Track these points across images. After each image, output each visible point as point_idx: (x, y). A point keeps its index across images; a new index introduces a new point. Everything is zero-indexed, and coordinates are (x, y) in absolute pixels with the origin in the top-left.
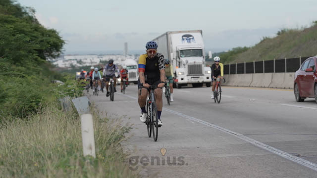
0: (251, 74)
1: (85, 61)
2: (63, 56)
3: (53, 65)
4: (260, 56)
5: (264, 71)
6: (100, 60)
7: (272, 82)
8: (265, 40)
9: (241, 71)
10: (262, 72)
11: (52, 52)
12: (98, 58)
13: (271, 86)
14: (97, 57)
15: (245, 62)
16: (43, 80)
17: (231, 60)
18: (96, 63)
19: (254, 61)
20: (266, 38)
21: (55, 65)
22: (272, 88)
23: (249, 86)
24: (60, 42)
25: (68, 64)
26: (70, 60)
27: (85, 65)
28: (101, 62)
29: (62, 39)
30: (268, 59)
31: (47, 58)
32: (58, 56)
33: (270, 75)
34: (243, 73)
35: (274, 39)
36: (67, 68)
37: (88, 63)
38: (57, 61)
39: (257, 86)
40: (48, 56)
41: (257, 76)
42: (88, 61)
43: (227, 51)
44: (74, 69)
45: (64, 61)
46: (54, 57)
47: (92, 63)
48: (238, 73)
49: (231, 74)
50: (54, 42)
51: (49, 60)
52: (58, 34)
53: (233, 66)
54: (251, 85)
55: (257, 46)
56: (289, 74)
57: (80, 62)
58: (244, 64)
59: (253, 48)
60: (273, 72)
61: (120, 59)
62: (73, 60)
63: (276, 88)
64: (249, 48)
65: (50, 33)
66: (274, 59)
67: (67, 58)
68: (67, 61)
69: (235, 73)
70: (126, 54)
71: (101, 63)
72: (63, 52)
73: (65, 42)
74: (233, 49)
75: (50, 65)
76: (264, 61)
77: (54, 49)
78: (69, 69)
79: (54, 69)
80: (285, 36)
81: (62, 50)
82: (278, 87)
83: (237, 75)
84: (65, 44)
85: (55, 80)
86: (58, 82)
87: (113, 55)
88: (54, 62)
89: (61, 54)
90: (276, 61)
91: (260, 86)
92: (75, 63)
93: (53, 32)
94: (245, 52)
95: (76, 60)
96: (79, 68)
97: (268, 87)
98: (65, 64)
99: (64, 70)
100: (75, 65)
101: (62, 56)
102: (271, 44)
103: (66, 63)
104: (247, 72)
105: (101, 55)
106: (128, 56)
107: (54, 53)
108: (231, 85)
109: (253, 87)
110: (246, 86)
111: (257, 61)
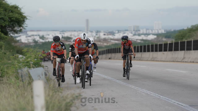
1: (47, 37)
2: (26, 32)
6: (62, 36)
11: (14, 27)
12: (60, 34)
21: (18, 41)
24: (22, 17)
25: (30, 40)
26: (33, 35)
27: (47, 41)
29: (24, 15)
31: (9, 33)
32: (21, 31)
36: (30, 43)
37: (50, 38)
38: (19, 36)
40: (11, 31)
42: (51, 36)
44: (37, 44)
45: (27, 37)
46: (16, 32)
50: (16, 18)
51: (12, 35)
52: (20, 10)
53: (189, 43)
57: (42, 37)
62: (36, 35)
65: (13, 9)
67: (30, 33)
68: (29, 36)
69: (191, 50)
70: (88, 31)
71: (63, 39)
72: (25, 28)
73: (27, 17)
75: (13, 40)
77: (17, 24)
78: (32, 44)
81: (24, 25)
84: (27, 20)
87: (75, 31)
88: (17, 37)
89: (23, 30)
92: (37, 38)
95: (39, 35)
96: (41, 44)
98: (28, 40)
99: (27, 45)
100: (38, 40)
101: (24, 31)
103: (29, 38)
105: (63, 31)
106: (89, 32)
107: (16, 28)
108: (186, 61)
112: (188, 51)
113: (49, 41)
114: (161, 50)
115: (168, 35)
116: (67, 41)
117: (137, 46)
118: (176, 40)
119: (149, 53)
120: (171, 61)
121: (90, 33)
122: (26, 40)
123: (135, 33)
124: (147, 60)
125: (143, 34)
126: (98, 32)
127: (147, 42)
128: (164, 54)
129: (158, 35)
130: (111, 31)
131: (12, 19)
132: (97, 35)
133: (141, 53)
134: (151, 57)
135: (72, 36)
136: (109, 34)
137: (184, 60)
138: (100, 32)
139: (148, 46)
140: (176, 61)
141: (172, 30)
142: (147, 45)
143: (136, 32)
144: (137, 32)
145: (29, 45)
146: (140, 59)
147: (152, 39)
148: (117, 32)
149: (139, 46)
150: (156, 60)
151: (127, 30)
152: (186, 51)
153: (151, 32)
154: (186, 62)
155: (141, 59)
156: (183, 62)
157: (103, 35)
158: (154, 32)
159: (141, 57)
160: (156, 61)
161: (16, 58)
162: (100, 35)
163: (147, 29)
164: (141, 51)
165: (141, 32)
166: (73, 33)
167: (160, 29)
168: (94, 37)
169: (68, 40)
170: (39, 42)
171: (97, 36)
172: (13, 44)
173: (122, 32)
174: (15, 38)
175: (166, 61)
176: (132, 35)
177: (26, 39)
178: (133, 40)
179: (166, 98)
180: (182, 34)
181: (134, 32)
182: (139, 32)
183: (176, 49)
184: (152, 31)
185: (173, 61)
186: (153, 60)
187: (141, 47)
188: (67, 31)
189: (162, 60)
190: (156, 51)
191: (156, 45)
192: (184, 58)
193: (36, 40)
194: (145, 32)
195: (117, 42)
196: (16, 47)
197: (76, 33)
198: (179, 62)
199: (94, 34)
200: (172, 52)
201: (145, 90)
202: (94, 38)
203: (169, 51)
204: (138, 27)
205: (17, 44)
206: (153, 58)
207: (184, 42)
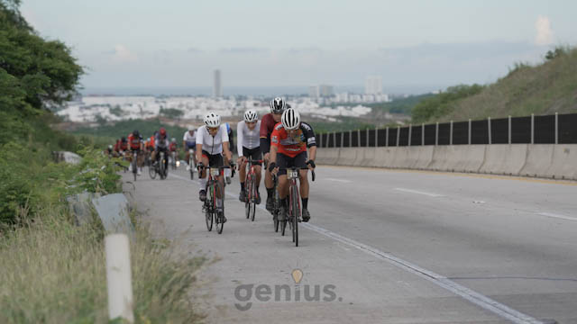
0: (483, 146)
1: (128, 108)
2: (80, 99)
3: (58, 116)
4: (507, 104)
5: (510, 141)
6: (161, 107)
8: (521, 71)
9: (460, 139)
10: (506, 142)
11: (54, 91)
12: (157, 102)
13: (523, 173)
14: (153, 99)
15: (470, 120)
16: (34, 151)
17: (443, 113)
18: (152, 113)
19: (489, 118)
20: (522, 65)
21: (63, 117)
22: (527, 176)
23: (479, 173)
24: (73, 69)
25: (90, 115)
26: (95, 106)
27: (127, 118)
28: (162, 111)
29: (76, 63)
31: (44, 102)
32: (69, 98)
33: (521, 148)
35: (539, 68)
36: (89, 123)
37: (133, 113)
38: (67, 106)
39: (494, 171)
40: (47, 98)
41: (493, 148)
42: (135, 108)
43: (437, 92)
44: (103, 126)
45: (81, 109)
46: (57, 100)
47: (142, 113)
48: (454, 143)
49: (439, 144)
50: (59, 70)
51: (48, 106)
52: (69, 51)
53: (444, 127)
54: (482, 170)
55: (502, 83)
56: (563, 147)
57: (116, 111)
58: (467, 123)
59: (492, 87)
60: (528, 141)
61: (203, 105)
62: (102, 106)
63: (535, 176)
64: (485, 87)
65: (52, 51)
66: (533, 115)
67: (88, 101)
68: (87, 108)
69: (448, 144)
70: (218, 96)
71: (162, 115)
72: (80, 91)
73: (84, 69)
74: (449, 89)
75: (51, 116)
76: (510, 117)
77: (60, 83)
78: (92, 125)
79: (59, 127)
80: (563, 61)
81: (76, 87)
82: (541, 174)
83: (451, 147)
84: (83, 76)
85: (61, 152)
86: (67, 154)
87: (189, 96)
88: (60, 110)
89: (75, 96)
90: (536, 118)
91: (502, 171)
92: (105, 113)
93: (59, 46)
94: (476, 96)
95: (108, 105)
96: (113, 125)
97: (518, 175)
98: (84, 115)
99: (82, 128)
100: (107, 117)
102: (532, 78)
103: (87, 112)
104: (475, 142)
105: (162, 97)
106: (220, 98)
107: (60, 93)
108: (438, 168)
109: (485, 173)
110: (471, 172)
111: (497, 116)
112: (443, 147)
113: (131, 119)
114: (382, 144)
115: (397, 106)
116: (171, 118)
117: (328, 133)
118: (415, 118)
119: (355, 149)
120: (405, 169)
121: (223, 102)
122: (79, 116)
123: (324, 101)
124: (352, 166)
125: (340, 104)
126: (240, 99)
127: (351, 122)
128: (388, 151)
129: (376, 107)
131: (52, 71)
132: (238, 105)
133: (338, 149)
134: (360, 157)
135: (184, 108)
136: (266, 103)
137: (434, 168)
138: (246, 98)
139: (355, 134)
140: (416, 167)
141: (406, 96)
142: (350, 131)
143: (327, 100)
144: (327, 98)
145: (86, 126)
146: (337, 163)
147: (362, 115)
149: (334, 132)
150: (371, 164)
151: (306, 95)
152: (437, 147)
153: (358, 99)
154: (437, 170)
155: (339, 163)
156: (432, 170)
157: (252, 106)
158: (365, 99)
159: (339, 159)
160: (373, 167)
161: (57, 158)
162: (245, 105)
163: (350, 94)
164: (338, 145)
165: (338, 99)
166: (185, 101)
167: (379, 94)
168: (231, 110)
169: (175, 117)
170: (108, 120)
171: (238, 108)
172: (51, 126)
173: (295, 100)
174: (56, 111)
175: (394, 168)
176: (317, 106)
177: (80, 114)
178: (320, 116)
179: (396, 259)
180: (429, 105)
181: (321, 100)
182: (332, 100)
183: (416, 142)
184: (361, 97)
185: (409, 169)
186: (365, 164)
187: (338, 135)
188: (172, 96)
189: (385, 165)
190: (372, 145)
191: (372, 132)
192: (433, 162)
193: (103, 115)
194: (346, 100)
196: (57, 132)
197: (192, 102)
198: (422, 169)
199: (233, 104)
200: (407, 147)
201: (349, 240)
202: (232, 113)
203: (400, 145)
204: (330, 88)
205: (61, 125)
206: (364, 160)
207: (434, 126)
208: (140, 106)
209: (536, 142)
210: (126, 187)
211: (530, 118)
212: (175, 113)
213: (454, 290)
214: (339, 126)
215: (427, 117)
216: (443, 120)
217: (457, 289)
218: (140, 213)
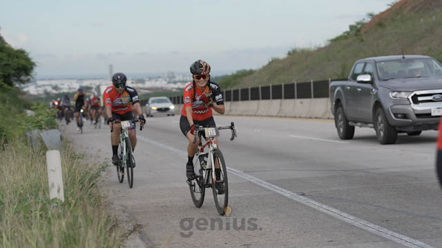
0: (257, 101)
1: (61, 86)
2: (35, 81)
3: (23, 91)
4: (268, 79)
5: (271, 98)
7: (280, 110)
8: (274, 62)
9: (245, 98)
11: (20, 76)
12: (78, 82)
13: (279, 115)
14: (75, 81)
15: (250, 87)
16: (10, 109)
17: (234, 84)
19: (260, 86)
20: (275, 58)
21: (26, 92)
23: (255, 115)
24: (30, 64)
25: (41, 91)
26: (44, 85)
27: (61, 91)
30: (276, 83)
31: (15, 83)
32: (28, 81)
33: (277, 102)
34: (247, 99)
35: (284, 60)
36: (40, 95)
37: (65, 89)
38: (27, 87)
39: (264, 114)
40: (16, 81)
41: (263, 103)
42: (66, 86)
43: (230, 74)
44: (48, 96)
45: (36, 87)
46: (22, 82)
47: (70, 89)
51: (17, 85)
52: (28, 54)
53: (236, 92)
54: (257, 114)
55: (265, 68)
56: (300, 100)
57: (55, 88)
58: (248, 89)
59: (260, 70)
60: (280, 97)
62: (48, 85)
63: (285, 117)
64: (256, 71)
66: (283, 84)
67: (40, 83)
68: (40, 87)
69: (238, 100)
72: (34, 76)
74: (238, 72)
75: (19, 92)
76: (271, 85)
77: (23, 72)
78: (42, 96)
79: (24, 97)
80: (297, 56)
81: (33, 74)
82: (288, 115)
83: (240, 102)
85: (25, 110)
86: (28, 112)
87: (95, 79)
88: (24, 88)
89: (31, 79)
90: (285, 85)
91: (267, 114)
92: (49, 89)
93: (22, 52)
94: (251, 76)
95: (51, 85)
96: (54, 95)
97: (276, 116)
98: (38, 91)
99: (37, 98)
100: (50, 92)
101: (33, 81)
102: (281, 65)
103: (40, 89)
104: (252, 99)
105: (81, 80)
107: (23, 78)
109: (258, 116)
110: (251, 115)
111: (263, 85)
112: (236, 103)
116: (86, 91)
130: (140, 78)
135: (93, 85)
136: (137, 82)
137: (230, 113)
144: (171, 79)
145: (39, 97)
148: (147, 79)
151: (159, 77)
152: (232, 102)
161: (22, 114)
165: (177, 79)
166: (94, 82)
169: (88, 90)
172: (19, 97)
173: (154, 80)
174: (22, 89)
176: (166, 83)
177: (36, 90)
178: (168, 88)
181: (168, 79)
182: (174, 80)
187: (178, 97)
188: (86, 79)
192: (230, 110)
193: (48, 91)
194: (181, 79)
195: (147, 91)
196: (23, 100)
197: (97, 82)
204: (173, 73)
207: (230, 91)
208: (68, 86)
209: (286, 98)
210: (61, 128)
211: (281, 86)
212: (88, 88)
213: (246, 178)
214: (178, 93)
215: (226, 87)
216: (235, 88)
217: (248, 177)
218: (69, 142)
